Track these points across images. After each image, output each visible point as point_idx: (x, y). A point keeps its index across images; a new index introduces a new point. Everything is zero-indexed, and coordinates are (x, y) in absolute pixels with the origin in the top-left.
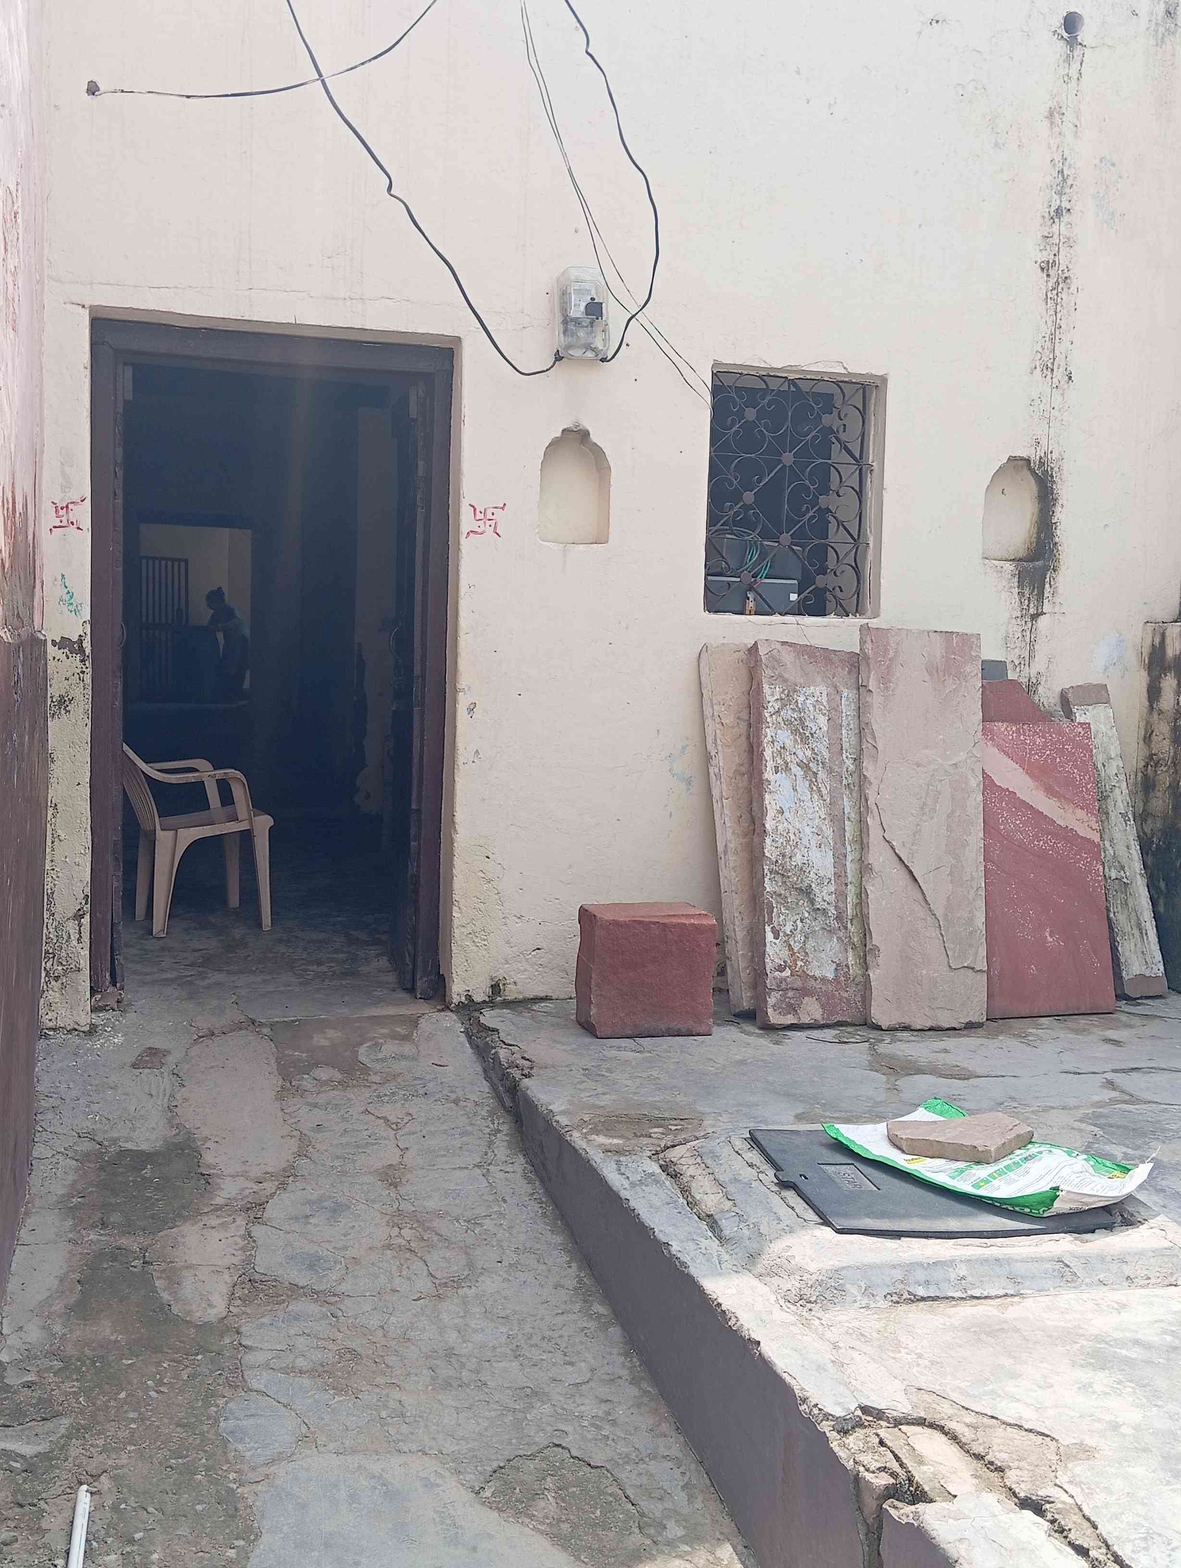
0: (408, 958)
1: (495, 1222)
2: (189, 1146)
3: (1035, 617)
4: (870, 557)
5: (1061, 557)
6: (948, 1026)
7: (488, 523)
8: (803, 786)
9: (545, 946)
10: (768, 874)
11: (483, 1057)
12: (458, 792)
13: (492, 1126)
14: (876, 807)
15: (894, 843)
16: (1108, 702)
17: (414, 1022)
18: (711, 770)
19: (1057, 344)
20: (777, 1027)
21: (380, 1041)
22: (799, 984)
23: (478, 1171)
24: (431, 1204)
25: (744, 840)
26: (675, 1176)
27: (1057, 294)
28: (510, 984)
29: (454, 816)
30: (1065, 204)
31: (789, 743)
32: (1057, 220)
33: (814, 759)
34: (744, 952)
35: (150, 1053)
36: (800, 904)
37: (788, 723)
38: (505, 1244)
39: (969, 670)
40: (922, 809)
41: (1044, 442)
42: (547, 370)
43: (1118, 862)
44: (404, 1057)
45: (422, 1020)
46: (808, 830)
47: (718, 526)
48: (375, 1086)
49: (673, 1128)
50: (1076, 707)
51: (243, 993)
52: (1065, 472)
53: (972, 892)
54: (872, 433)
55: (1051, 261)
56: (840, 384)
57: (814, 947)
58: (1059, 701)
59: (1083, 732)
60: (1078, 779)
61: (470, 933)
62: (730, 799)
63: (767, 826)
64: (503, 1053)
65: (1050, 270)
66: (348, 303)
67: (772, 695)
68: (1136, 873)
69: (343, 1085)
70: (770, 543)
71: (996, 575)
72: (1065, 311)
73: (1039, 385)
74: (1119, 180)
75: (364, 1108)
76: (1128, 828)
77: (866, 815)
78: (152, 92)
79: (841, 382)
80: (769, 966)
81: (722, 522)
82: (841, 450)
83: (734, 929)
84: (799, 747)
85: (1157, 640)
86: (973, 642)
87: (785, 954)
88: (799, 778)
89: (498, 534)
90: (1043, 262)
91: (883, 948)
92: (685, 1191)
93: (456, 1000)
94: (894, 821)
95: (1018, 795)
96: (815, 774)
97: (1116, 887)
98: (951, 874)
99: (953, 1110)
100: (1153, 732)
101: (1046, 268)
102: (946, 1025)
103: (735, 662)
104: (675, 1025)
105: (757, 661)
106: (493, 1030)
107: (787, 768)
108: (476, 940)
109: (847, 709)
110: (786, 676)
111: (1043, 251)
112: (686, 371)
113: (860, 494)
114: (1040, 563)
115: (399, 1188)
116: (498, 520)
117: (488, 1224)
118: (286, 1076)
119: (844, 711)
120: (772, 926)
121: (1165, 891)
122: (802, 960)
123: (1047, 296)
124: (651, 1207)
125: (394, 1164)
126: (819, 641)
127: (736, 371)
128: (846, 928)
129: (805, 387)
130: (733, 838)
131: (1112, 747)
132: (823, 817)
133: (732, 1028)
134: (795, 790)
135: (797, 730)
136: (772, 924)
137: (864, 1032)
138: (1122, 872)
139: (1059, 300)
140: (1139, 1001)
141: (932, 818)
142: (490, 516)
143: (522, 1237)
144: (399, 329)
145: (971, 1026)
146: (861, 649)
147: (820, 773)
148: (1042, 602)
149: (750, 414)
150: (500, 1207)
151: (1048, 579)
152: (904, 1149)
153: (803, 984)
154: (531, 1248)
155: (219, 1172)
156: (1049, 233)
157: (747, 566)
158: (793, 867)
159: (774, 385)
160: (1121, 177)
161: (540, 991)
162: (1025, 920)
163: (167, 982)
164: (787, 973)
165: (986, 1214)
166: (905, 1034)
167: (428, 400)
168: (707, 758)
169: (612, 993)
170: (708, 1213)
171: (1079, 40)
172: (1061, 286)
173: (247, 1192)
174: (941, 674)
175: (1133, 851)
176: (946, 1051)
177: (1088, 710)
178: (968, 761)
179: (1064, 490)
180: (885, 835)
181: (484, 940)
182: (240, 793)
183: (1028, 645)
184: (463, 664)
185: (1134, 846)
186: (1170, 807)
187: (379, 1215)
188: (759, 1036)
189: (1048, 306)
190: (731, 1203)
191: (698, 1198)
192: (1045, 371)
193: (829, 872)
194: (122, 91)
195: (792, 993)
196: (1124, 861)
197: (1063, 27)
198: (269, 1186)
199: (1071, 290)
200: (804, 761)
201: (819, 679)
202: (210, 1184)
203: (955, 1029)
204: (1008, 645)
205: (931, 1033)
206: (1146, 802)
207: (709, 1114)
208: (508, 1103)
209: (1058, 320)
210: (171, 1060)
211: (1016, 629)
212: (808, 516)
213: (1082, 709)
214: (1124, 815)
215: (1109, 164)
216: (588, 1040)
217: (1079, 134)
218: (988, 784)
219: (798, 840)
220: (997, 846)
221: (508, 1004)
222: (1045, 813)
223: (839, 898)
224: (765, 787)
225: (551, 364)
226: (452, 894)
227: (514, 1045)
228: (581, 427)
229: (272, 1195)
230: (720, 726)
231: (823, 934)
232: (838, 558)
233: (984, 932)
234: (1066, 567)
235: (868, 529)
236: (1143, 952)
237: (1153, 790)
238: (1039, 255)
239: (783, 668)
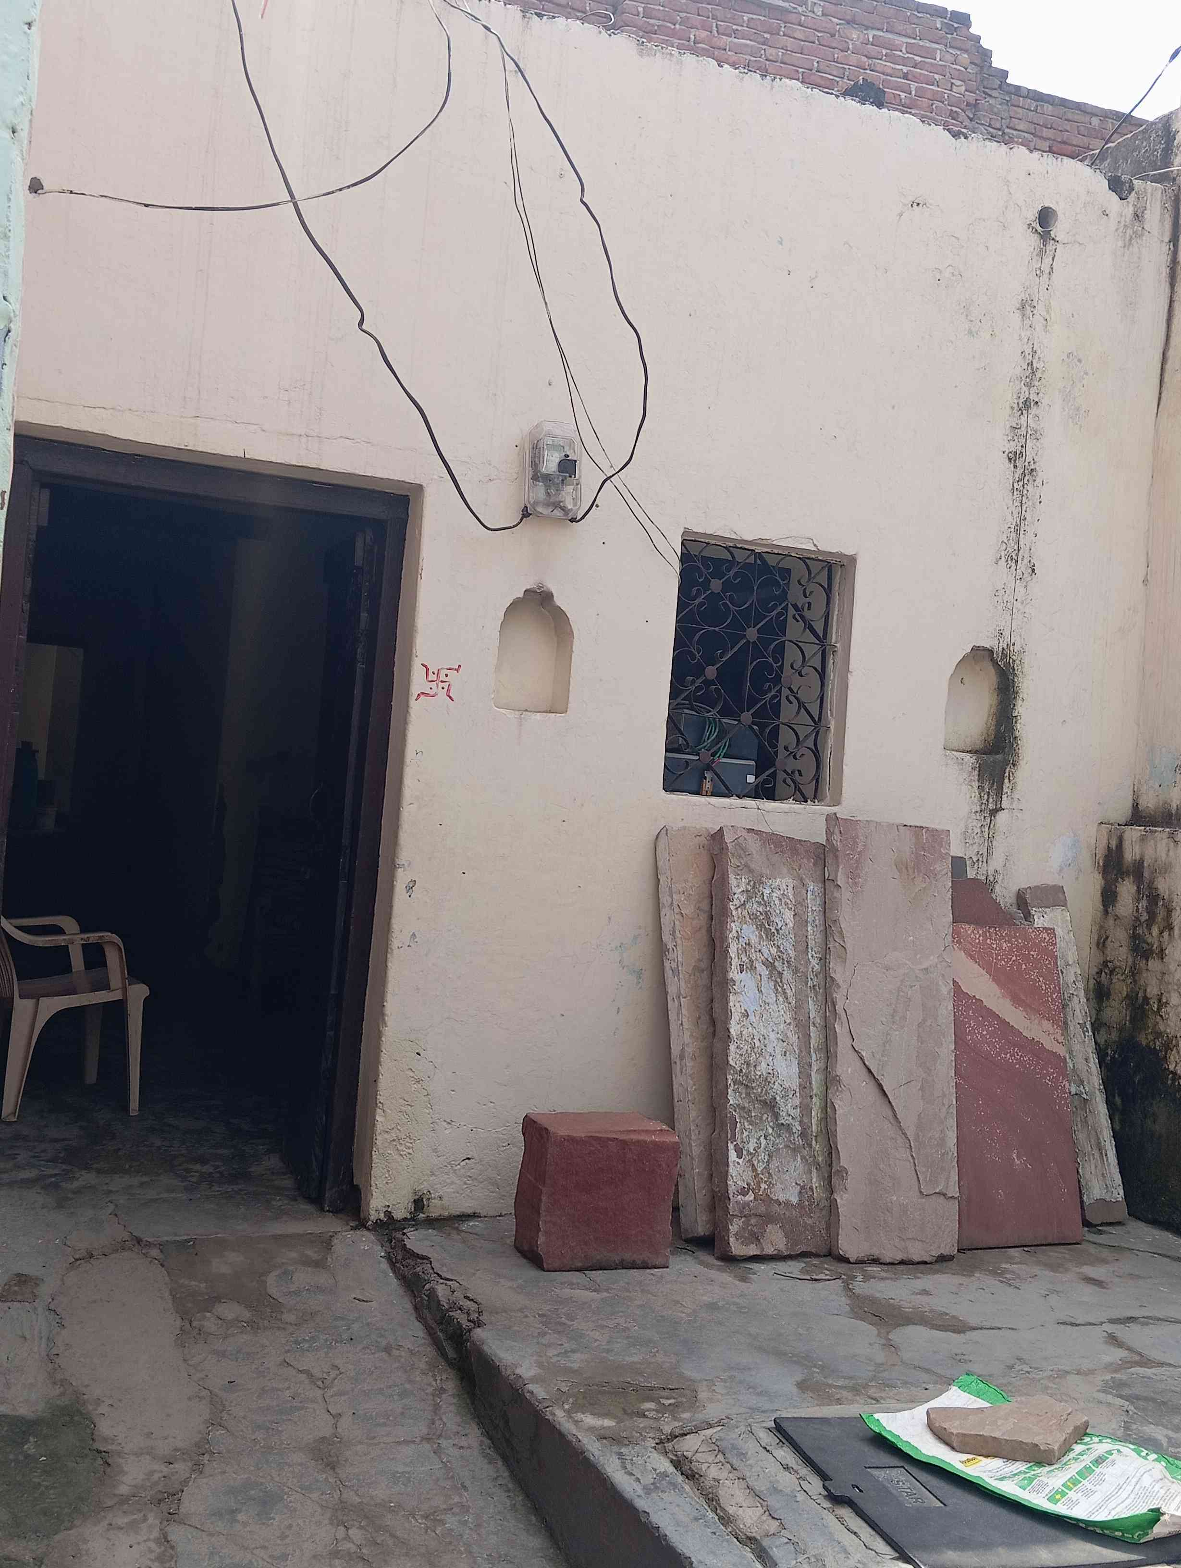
0: (314, 1163)
1: (457, 1518)
2: (78, 1411)
3: (994, 812)
4: (831, 740)
5: (1020, 751)
6: (919, 1260)
7: (441, 685)
8: (768, 987)
9: (475, 1155)
10: (732, 1085)
11: (413, 1291)
12: (390, 979)
13: (434, 1383)
14: (844, 1013)
15: (864, 1054)
16: (1065, 905)
17: (327, 1243)
18: (667, 964)
19: (1022, 536)
20: (739, 1258)
21: (291, 1268)
22: (762, 1209)
23: (427, 1446)
24: (380, 1492)
25: (702, 1044)
26: (692, 1476)
27: (1023, 486)
28: (435, 1199)
29: (384, 1006)
30: (1033, 397)
31: (754, 939)
32: (1024, 412)
33: (779, 957)
34: (701, 1170)
35: (19, 1281)
36: (764, 1118)
37: (753, 917)
38: (475, 1549)
39: (938, 869)
40: (893, 1016)
41: (1007, 633)
42: (514, 526)
43: (1078, 1075)
44: (319, 1289)
45: (335, 1241)
46: (773, 1036)
47: (679, 700)
48: (291, 1329)
49: (667, 1402)
50: (1034, 909)
51: (121, 1201)
52: (1026, 665)
53: (944, 1110)
54: (836, 613)
55: (1018, 452)
56: (807, 560)
57: (778, 1167)
58: (1015, 902)
59: (1048, 938)
60: (1044, 988)
61: (394, 1140)
62: (688, 998)
63: (732, 1030)
64: (441, 1291)
65: (1017, 461)
66: (304, 440)
67: (738, 885)
68: (1095, 1088)
69: (253, 1326)
70: (729, 721)
71: (956, 767)
72: (1030, 503)
73: (1003, 575)
74: (1085, 376)
75: (282, 1358)
76: (1086, 1040)
77: (832, 1021)
78: (106, 197)
79: (808, 558)
80: (732, 1189)
81: (683, 696)
82: (805, 629)
83: (689, 1143)
84: (765, 943)
85: (1114, 843)
86: (943, 838)
87: (748, 1175)
88: (764, 978)
89: (450, 698)
90: (1011, 452)
91: (851, 1169)
92: (712, 1500)
93: (373, 1216)
94: (863, 1029)
95: (985, 1004)
96: (780, 974)
97: (1076, 1103)
98: (922, 1089)
99: (991, 1390)
100: (1107, 938)
101: (1013, 458)
102: (916, 1258)
103: (696, 848)
104: (628, 1256)
105: (723, 848)
106: (423, 1258)
107: (753, 968)
108: (399, 1148)
109: (813, 904)
110: (753, 866)
111: (1011, 442)
112: (655, 536)
113: (822, 674)
114: (999, 757)
115: (337, 1470)
116: (452, 683)
117: (451, 1522)
118: (185, 1315)
119: (810, 906)
120: (735, 1143)
121: (1121, 1107)
122: (766, 1182)
123: (1013, 486)
124: (678, 1525)
125: (328, 1436)
126: (781, 829)
127: (702, 540)
128: (810, 1146)
129: (772, 561)
130: (689, 1041)
131: (1070, 953)
132: (788, 1022)
133: (689, 1258)
134: (760, 991)
135: (762, 925)
136: (736, 1141)
137: (829, 1265)
138: (1082, 1087)
139: (1025, 492)
140: (1100, 1228)
141: (902, 1028)
142: (443, 678)
143: (493, 1539)
144: (357, 472)
145: (943, 1259)
146: (827, 839)
147: (785, 973)
148: (1001, 797)
149: (716, 585)
150: (461, 1496)
151: (1007, 774)
152: (955, 1445)
153: (767, 1209)
154: (506, 1555)
155: (119, 1448)
156: (1017, 424)
157: (705, 744)
158: (757, 1077)
159: (740, 557)
160: (1086, 374)
161: (466, 1206)
162: (993, 1140)
163: (28, 1183)
164: (750, 1197)
165: (1074, 1540)
166: (873, 1269)
167: (376, 547)
168: (661, 951)
169: (564, 1218)
170: (749, 1534)
171: (1053, 236)
172: (1027, 478)
173: (156, 1477)
174: (911, 871)
175: (1092, 1065)
176: (925, 1292)
177: (1046, 913)
178: (939, 966)
179: (1025, 684)
180: (853, 1044)
181: (409, 1148)
182: (114, 959)
183: (986, 841)
184: (404, 837)
185: (1092, 1059)
186: (1128, 1018)
187: (319, 1510)
188: (719, 1269)
189: (1014, 497)
190: (777, 1523)
191: (730, 1512)
192: (1009, 562)
193: (794, 1083)
194: (71, 192)
195: (755, 1220)
196: (1084, 1076)
197: (1037, 221)
198: (182, 1468)
199: (1036, 483)
200: (770, 959)
201: (785, 870)
202: (109, 1465)
203: (925, 1263)
204: (967, 841)
205: (902, 1267)
206: (1099, 1011)
207: (700, 1381)
208: (451, 1354)
209: (1023, 512)
210: (45, 1291)
211: (975, 824)
212: (769, 695)
213: (1039, 912)
214: (1082, 1026)
215: (1076, 360)
216: (533, 1273)
217: (1048, 328)
218: (958, 993)
219: (763, 1047)
220: (964, 1058)
221: (432, 1222)
222: (1011, 1024)
223: (804, 1112)
224: (730, 987)
225: (518, 520)
226: (377, 1095)
227: (452, 1280)
228: (545, 588)
229: (186, 1482)
230: (678, 917)
231: (787, 1152)
232: (798, 739)
233: (956, 1155)
234: (1025, 762)
235: (829, 712)
236: (1103, 1174)
237: (1108, 998)
238: (1008, 446)
239: (749, 858)
